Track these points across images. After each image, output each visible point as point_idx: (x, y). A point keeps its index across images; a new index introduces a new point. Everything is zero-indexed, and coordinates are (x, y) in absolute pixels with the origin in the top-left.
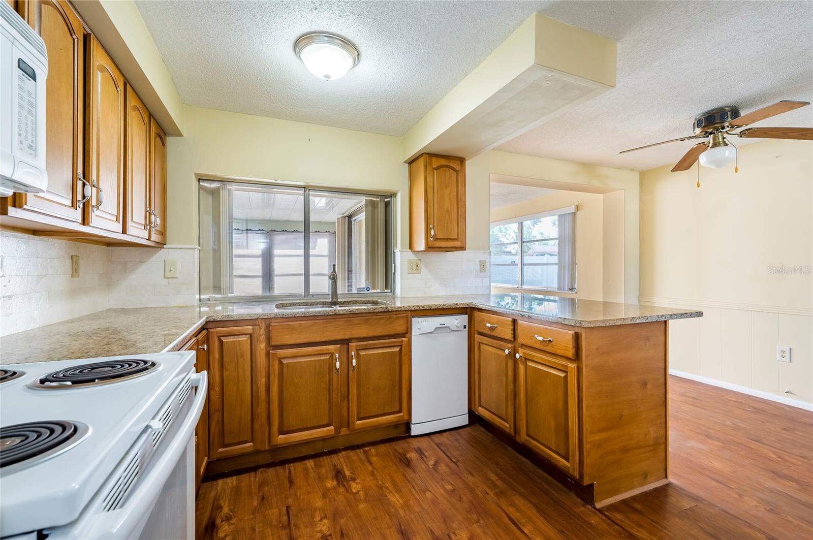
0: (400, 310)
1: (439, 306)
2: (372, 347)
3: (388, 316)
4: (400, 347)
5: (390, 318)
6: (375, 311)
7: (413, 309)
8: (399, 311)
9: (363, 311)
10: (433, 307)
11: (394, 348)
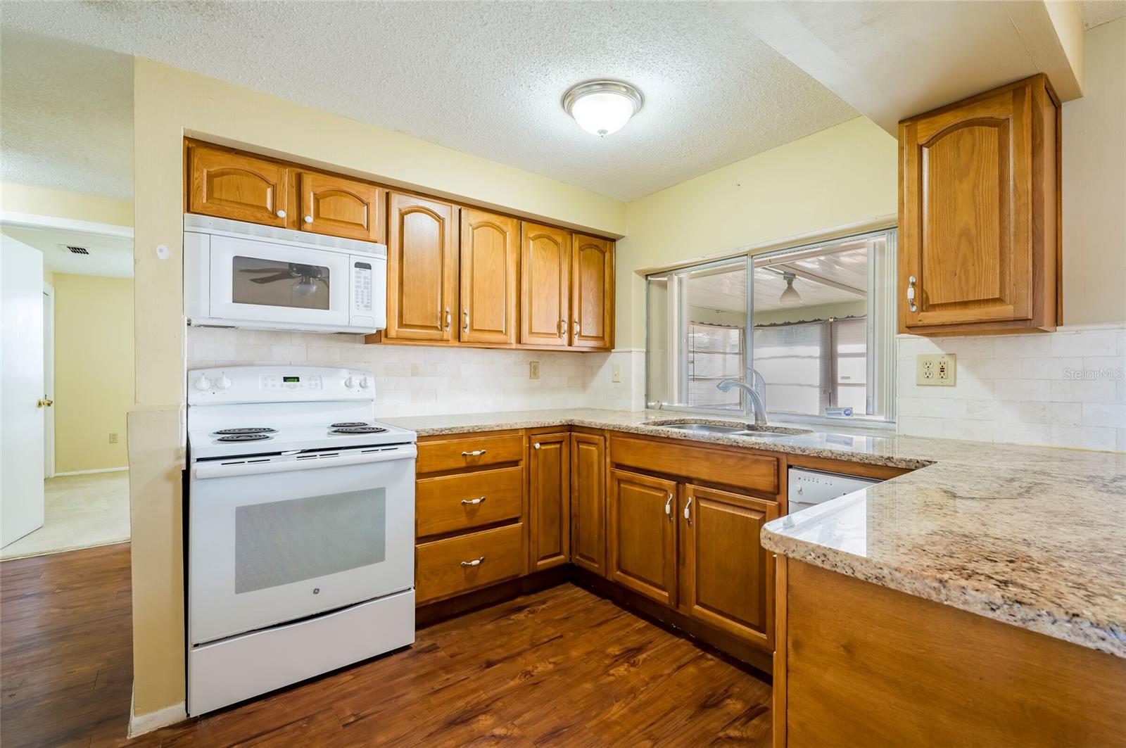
0: (757, 447)
1: (841, 455)
2: (716, 499)
3: (740, 455)
4: (762, 515)
5: (743, 459)
6: (718, 442)
7: (782, 450)
8: (755, 449)
9: (702, 440)
10: (824, 454)
11: (753, 512)
